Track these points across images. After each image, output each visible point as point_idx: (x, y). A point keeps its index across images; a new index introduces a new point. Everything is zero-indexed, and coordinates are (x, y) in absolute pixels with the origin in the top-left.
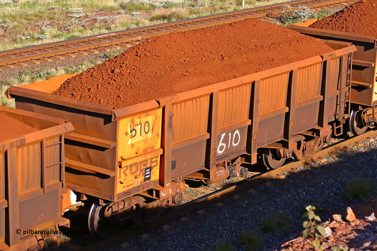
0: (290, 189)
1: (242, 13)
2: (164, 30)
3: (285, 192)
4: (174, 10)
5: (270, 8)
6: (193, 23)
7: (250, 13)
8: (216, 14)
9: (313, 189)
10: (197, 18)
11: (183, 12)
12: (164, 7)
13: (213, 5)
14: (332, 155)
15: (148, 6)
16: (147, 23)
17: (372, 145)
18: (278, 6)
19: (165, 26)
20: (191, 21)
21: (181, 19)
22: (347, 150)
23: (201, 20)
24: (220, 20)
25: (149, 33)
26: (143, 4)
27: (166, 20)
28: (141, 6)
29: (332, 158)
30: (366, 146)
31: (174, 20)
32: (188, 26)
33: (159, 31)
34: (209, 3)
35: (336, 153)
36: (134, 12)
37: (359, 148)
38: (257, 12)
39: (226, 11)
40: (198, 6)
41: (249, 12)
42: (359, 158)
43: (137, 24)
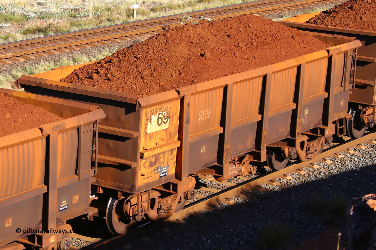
0: (192, 237)
1: (133, 25)
2: (39, 46)
3: (186, 240)
4: (51, 21)
5: (166, 19)
6: (75, 38)
7: (143, 26)
8: (102, 26)
9: (220, 236)
10: (79, 31)
11: (63, 24)
12: (39, 18)
13: (98, 16)
14: (241, 195)
15: (20, 17)
16: (20, 37)
17: (290, 184)
18: (177, 18)
19: (40, 41)
20: (72, 35)
21: (60, 33)
22: (259, 189)
23: (84, 34)
24: (108, 33)
25: (21, 48)
26: (14, 14)
27: (42, 34)
28: (12, 17)
29: (243, 199)
30: (282, 185)
31: (51, 33)
32: (68, 41)
33: (34, 46)
34: (94, 13)
35: (247, 193)
36: (3, 24)
37: (274, 187)
38: (151, 24)
39: (114, 23)
40: (80, 17)
41: (142, 24)
42: (274, 199)
43: (7, 38)
